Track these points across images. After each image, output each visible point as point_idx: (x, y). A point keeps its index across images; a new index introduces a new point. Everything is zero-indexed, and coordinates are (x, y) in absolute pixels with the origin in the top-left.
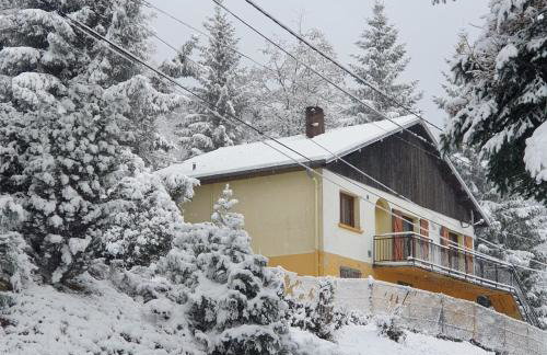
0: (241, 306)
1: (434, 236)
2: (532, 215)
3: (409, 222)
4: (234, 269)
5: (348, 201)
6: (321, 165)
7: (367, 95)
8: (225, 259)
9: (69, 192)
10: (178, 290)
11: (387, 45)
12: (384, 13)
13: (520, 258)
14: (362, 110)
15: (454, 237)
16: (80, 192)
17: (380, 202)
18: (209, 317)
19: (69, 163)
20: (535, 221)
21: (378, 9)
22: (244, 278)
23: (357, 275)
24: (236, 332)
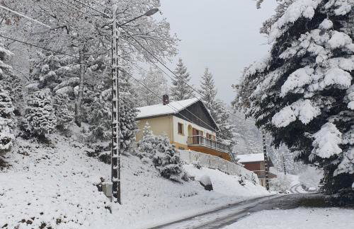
0: (169, 159)
1: (205, 136)
2: (230, 128)
3: (197, 131)
4: (167, 148)
5: (180, 125)
6: (173, 114)
7: (177, 89)
8: (163, 145)
9: (124, 127)
10: (149, 155)
11: (184, 73)
12: (182, 62)
13: (227, 142)
14: (176, 94)
15: (210, 136)
16: (127, 127)
17: (189, 126)
18: (160, 162)
19: (124, 119)
20: (231, 130)
21: (180, 60)
22: (170, 151)
23: (184, 149)
24: (169, 166)
